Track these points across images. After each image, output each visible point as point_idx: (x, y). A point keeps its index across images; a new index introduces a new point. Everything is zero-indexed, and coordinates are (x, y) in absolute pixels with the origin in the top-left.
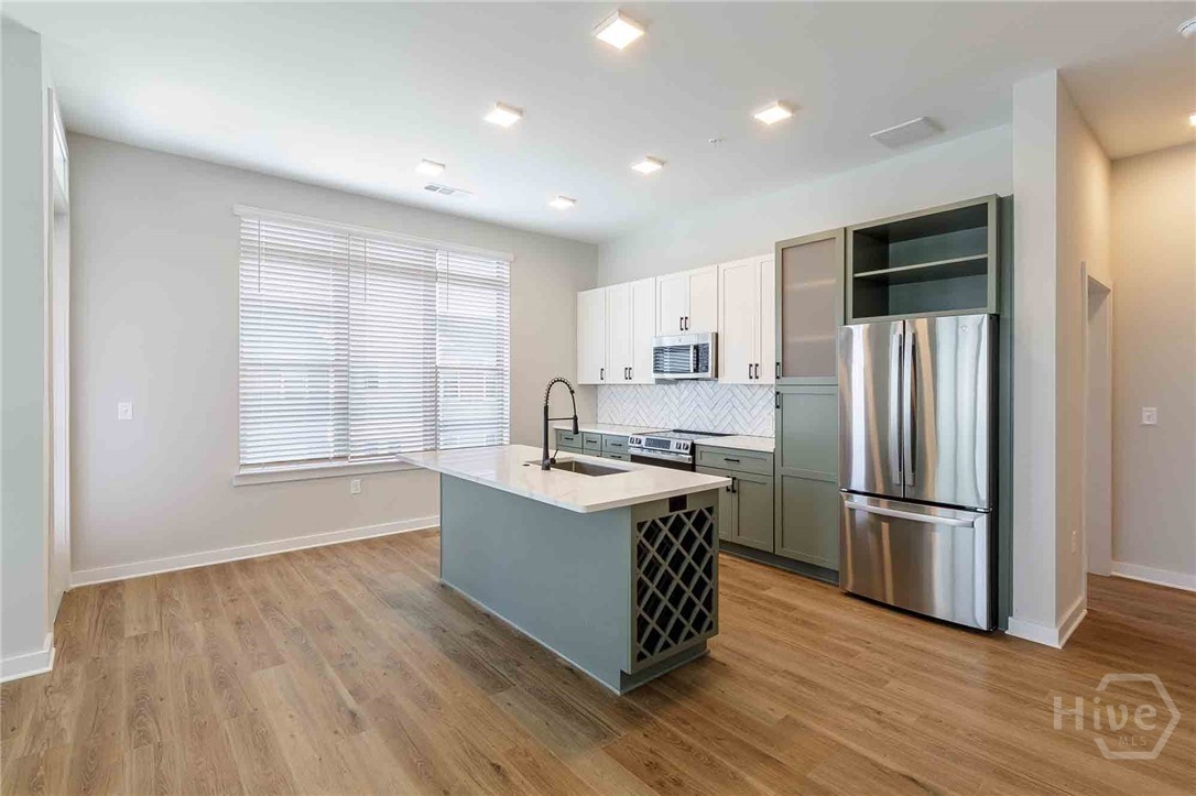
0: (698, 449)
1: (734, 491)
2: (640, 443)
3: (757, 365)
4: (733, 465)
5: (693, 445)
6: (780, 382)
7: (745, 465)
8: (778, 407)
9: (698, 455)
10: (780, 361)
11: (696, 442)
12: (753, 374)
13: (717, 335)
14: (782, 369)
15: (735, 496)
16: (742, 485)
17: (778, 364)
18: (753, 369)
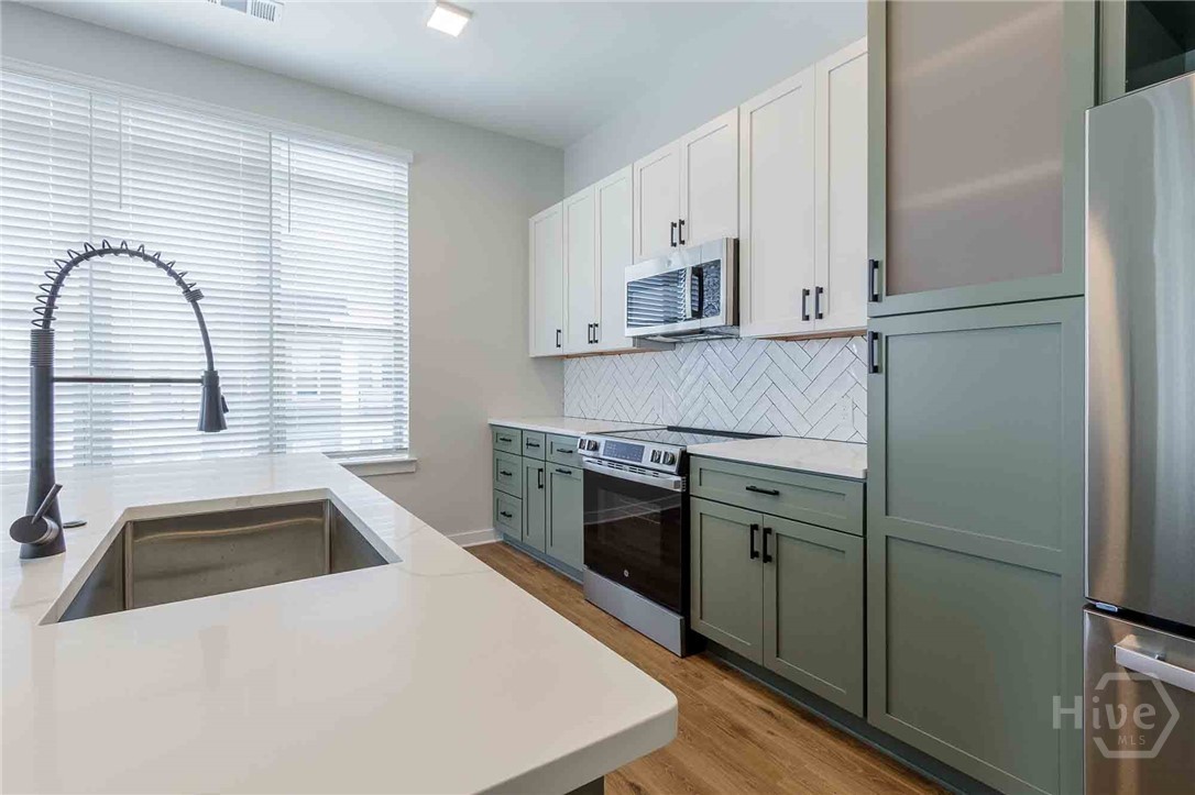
0: (695, 465)
1: (767, 559)
2: (596, 448)
3: (820, 290)
4: (765, 503)
5: (685, 456)
6: (879, 308)
7: (791, 504)
8: (875, 370)
9: (694, 476)
10: (881, 257)
11: (691, 449)
12: (811, 311)
13: (737, 243)
14: (884, 276)
15: (770, 569)
16: (785, 544)
17: (875, 265)
18: (811, 299)
